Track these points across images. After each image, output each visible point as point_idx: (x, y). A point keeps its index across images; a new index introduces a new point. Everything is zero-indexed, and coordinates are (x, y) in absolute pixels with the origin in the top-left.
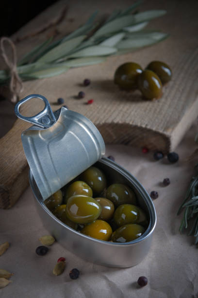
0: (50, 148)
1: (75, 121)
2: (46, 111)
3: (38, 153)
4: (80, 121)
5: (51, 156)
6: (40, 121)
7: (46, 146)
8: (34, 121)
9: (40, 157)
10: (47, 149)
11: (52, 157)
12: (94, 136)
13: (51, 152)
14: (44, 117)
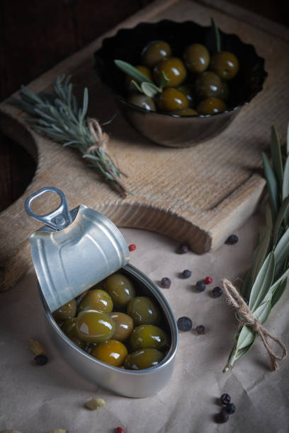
0: (62, 254)
1: (95, 223)
2: (61, 209)
3: (48, 259)
4: (100, 222)
5: (62, 263)
6: (54, 220)
7: (58, 252)
8: (45, 221)
9: (49, 264)
10: (58, 255)
11: (64, 264)
12: (116, 241)
13: (63, 258)
14: (58, 216)
